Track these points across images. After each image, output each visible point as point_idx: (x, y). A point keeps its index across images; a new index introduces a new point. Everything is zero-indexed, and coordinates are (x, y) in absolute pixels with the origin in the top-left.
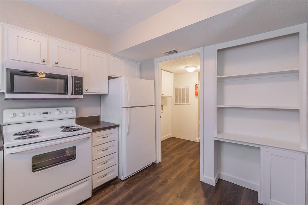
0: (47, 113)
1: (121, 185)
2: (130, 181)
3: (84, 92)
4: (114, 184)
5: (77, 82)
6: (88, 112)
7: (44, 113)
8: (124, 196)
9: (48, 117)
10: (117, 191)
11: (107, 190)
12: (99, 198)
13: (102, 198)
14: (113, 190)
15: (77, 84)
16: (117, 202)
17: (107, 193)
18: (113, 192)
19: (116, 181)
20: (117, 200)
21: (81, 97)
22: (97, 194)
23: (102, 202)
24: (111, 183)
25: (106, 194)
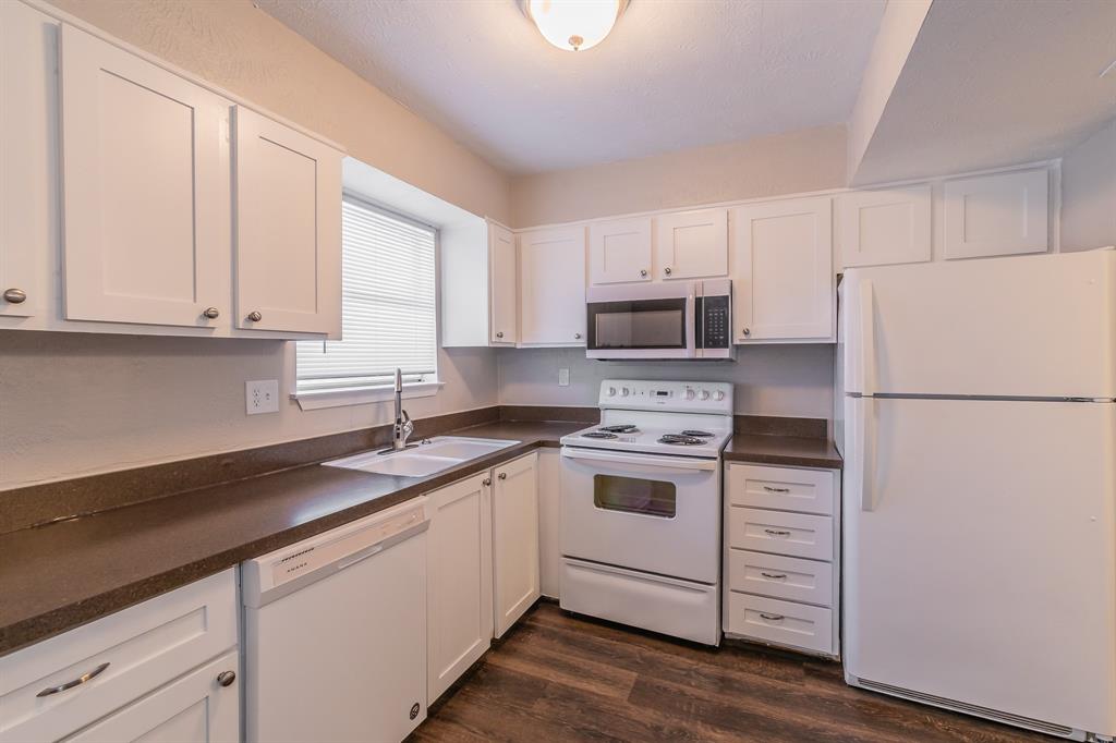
0: (666, 394)
1: (825, 691)
2: (875, 705)
3: (738, 338)
4: (809, 672)
5: (713, 313)
7: (659, 393)
8: (799, 720)
9: (668, 403)
10: (795, 693)
11: (773, 669)
12: (733, 668)
13: (740, 674)
14: (786, 680)
15: (713, 317)
16: (762, 714)
17: (764, 673)
18: (781, 685)
19: (824, 669)
20: (764, 710)
21: (725, 353)
22: (740, 658)
23: (730, 680)
24: (805, 664)
25: (760, 674)
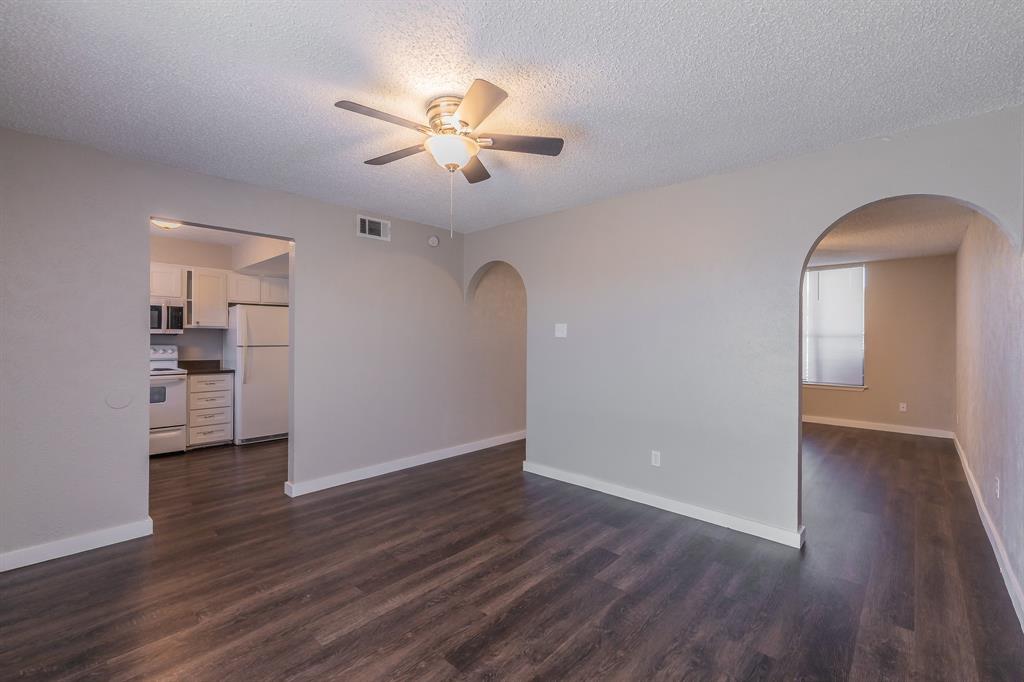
3: (185, 325)
6: (196, 354)
21: (181, 332)
